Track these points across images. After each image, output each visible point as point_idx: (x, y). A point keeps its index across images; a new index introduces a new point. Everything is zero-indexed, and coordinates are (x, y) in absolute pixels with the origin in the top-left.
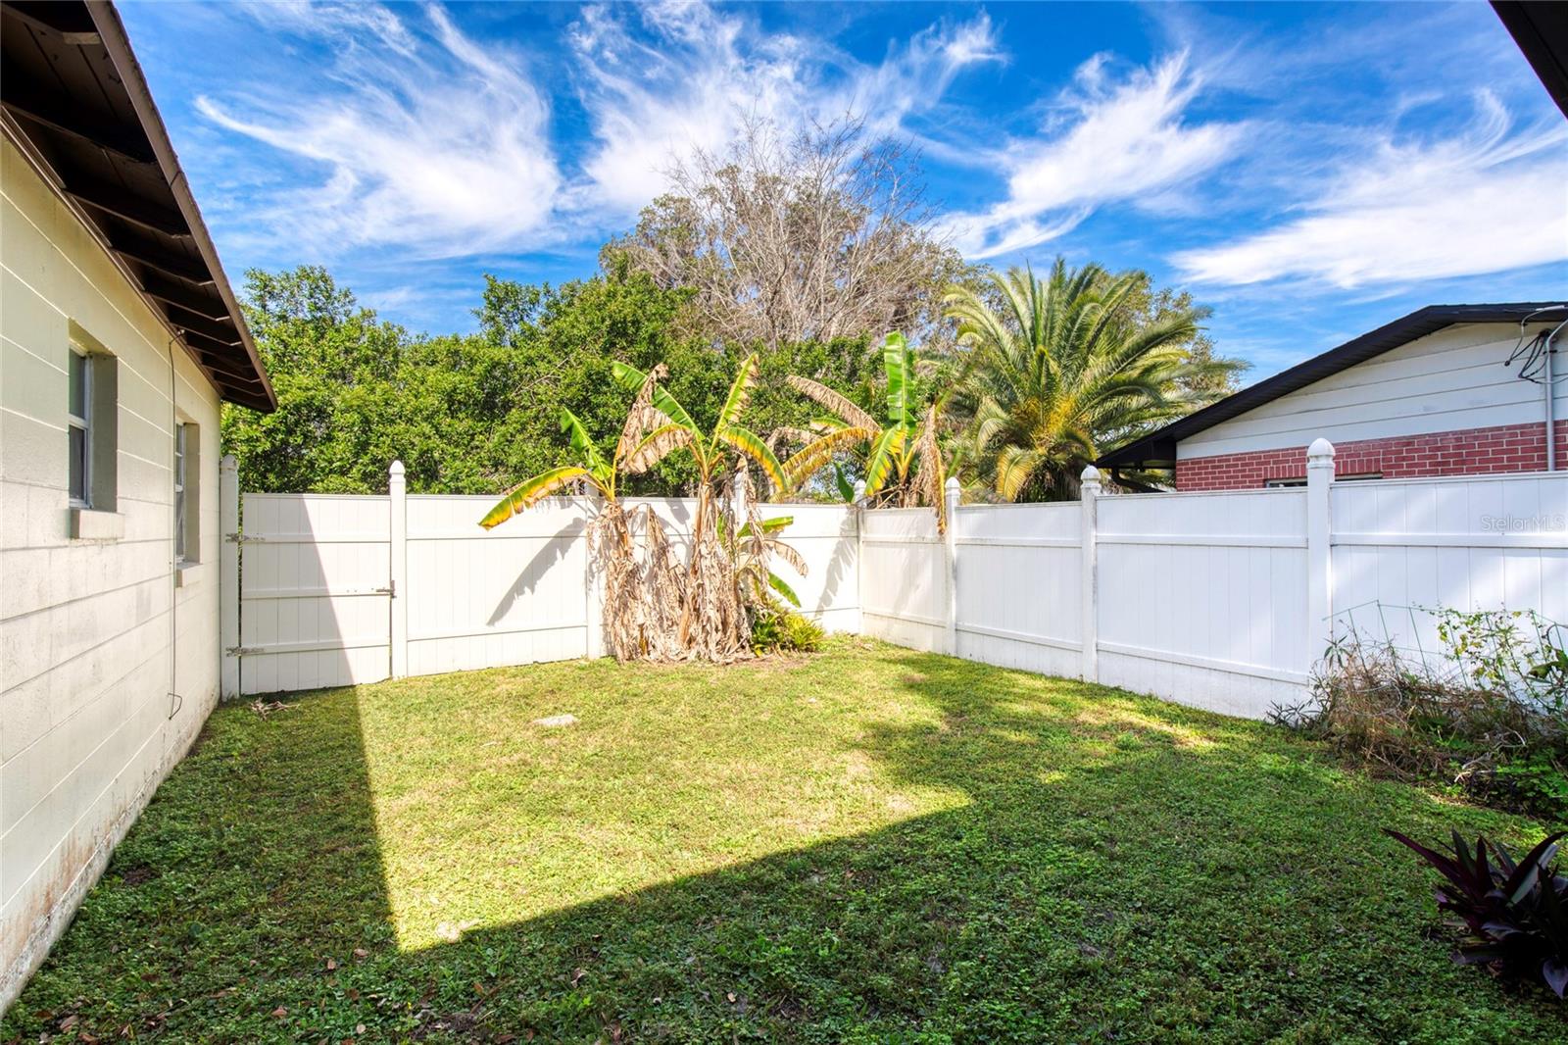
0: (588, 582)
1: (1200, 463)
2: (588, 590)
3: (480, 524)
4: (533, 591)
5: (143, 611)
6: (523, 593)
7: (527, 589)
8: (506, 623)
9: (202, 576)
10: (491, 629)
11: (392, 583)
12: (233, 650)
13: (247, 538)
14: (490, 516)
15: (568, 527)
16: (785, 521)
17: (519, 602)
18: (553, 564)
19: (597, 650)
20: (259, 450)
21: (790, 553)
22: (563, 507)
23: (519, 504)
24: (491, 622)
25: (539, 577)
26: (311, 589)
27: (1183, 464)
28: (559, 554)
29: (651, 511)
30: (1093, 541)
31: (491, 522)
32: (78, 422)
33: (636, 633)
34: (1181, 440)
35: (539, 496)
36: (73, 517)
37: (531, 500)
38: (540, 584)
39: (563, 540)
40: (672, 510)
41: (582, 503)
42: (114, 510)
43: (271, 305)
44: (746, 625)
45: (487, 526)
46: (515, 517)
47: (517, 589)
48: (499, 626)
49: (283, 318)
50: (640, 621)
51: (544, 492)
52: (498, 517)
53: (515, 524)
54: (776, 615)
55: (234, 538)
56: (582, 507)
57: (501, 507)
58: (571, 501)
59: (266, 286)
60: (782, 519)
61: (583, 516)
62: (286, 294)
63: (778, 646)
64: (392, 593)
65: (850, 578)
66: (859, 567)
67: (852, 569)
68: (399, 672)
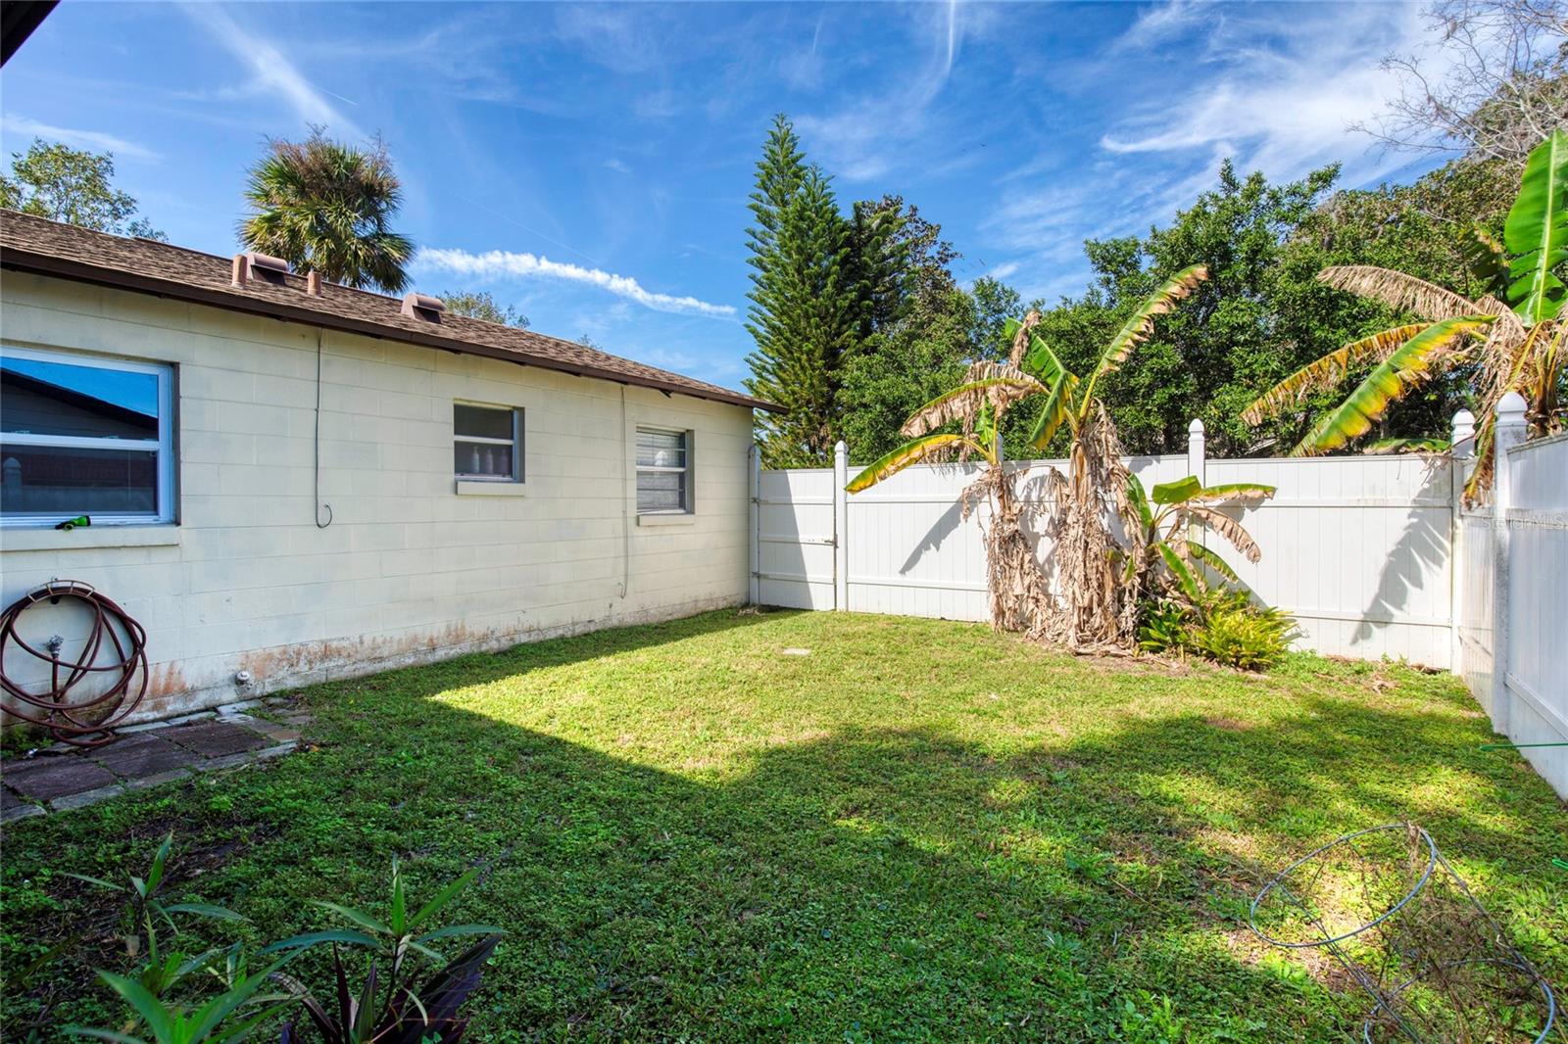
3: (845, 491)
4: (938, 549)
6: (930, 549)
7: (933, 548)
10: (900, 581)
11: (832, 539)
12: (755, 574)
13: (760, 500)
14: (854, 483)
17: (925, 558)
18: (956, 527)
22: (967, 473)
23: (882, 473)
24: (903, 572)
25: (945, 536)
26: (791, 538)
31: (856, 489)
37: (893, 468)
38: (944, 543)
45: (852, 492)
47: (924, 546)
48: (910, 578)
52: (863, 484)
55: (755, 500)
57: (863, 475)
63: (1181, 649)
64: (835, 543)
65: (1434, 577)
66: (1447, 562)
67: (1438, 561)
68: (841, 606)
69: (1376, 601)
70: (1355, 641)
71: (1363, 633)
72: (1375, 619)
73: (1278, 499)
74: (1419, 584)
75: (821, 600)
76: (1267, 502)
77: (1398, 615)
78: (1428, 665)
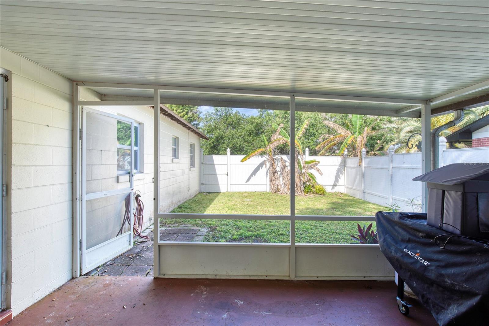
0: (267, 174)
1: (480, 140)
2: (267, 176)
3: (241, 161)
4: (255, 176)
5: (183, 173)
6: (253, 176)
7: (254, 176)
8: (249, 182)
9: (196, 170)
10: (246, 184)
11: (227, 173)
12: (202, 184)
13: (204, 163)
14: (242, 159)
15: (263, 162)
16: (313, 161)
17: (252, 178)
18: (259, 170)
19: (268, 190)
20: (211, 146)
21: (317, 169)
22: (261, 157)
24: (246, 182)
25: (256, 173)
26: (214, 173)
27: (474, 141)
28: (260, 168)
29: (282, 158)
30: (391, 167)
31: (243, 161)
32: (174, 147)
33: (276, 186)
34: (474, 132)
35: (253, 155)
36: (173, 160)
37: (251, 156)
38: (256, 174)
39: (262, 165)
40: (288, 158)
41: (266, 157)
42: (179, 159)
43: (218, 113)
44: (302, 186)
45: (242, 162)
46: (248, 160)
47: (251, 176)
48: (248, 183)
49: (220, 116)
50: (277, 184)
51: (254, 154)
52: (244, 160)
53: (248, 161)
54: (312, 185)
55: (202, 163)
56: (265, 157)
57: (245, 158)
58: (263, 156)
59: (217, 109)
60: (313, 160)
61: (266, 159)
62: (221, 110)
63: (312, 193)
64: (227, 175)
65: (342, 177)
66: (344, 174)
67: (342, 174)
68: (229, 191)
69: (335, 182)
70: (332, 190)
71: (333, 188)
72: (335, 185)
73: (320, 164)
74: (340, 179)
75: (223, 189)
76: (319, 164)
77: (338, 184)
78: (342, 192)
